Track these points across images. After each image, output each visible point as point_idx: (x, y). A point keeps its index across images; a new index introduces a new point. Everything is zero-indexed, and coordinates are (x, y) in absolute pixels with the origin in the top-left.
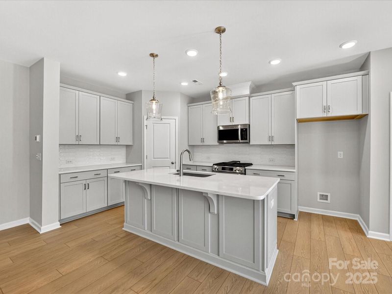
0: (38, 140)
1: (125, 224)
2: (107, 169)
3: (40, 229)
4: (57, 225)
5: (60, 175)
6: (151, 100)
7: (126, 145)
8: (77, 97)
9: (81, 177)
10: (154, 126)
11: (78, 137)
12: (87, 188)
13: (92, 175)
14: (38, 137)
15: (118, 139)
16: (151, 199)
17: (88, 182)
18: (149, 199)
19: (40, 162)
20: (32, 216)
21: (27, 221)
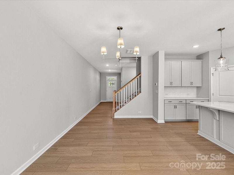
0: (156, 85)
1: (199, 131)
2: (186, 100)
3: (157, 121)
4: (163, 122)
5: (164, 100)
6: (219, 58)
7: (197, 87)
8: (171, 64)
9: (173, 102)
10: (219, 73)
11: (171, 83)
12: (176, 107)
13: (177, 102)
14: (156, 84)
15: (192, 83)
16: (219, 120)
17: (176, 105)
18: (218, 120)
19: (157, 94)
20: (153, 115)
21: (151, 117)
